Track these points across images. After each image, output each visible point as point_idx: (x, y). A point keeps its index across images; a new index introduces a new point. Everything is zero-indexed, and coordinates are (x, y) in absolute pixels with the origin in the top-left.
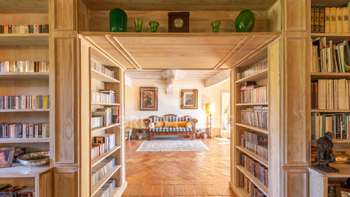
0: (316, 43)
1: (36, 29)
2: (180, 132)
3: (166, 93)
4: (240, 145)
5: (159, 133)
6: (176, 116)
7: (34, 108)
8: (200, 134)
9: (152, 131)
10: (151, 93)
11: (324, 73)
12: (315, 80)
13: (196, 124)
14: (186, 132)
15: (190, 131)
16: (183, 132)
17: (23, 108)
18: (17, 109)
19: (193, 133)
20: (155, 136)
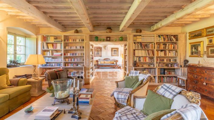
0: (134, 43)
1: (80, 40)
2: (111, 65)
3: (105, 49)
4: (125, 65)
5: (102, 66)
6: (109, 59)
7: (80, 55)
8: (119, 67)
9: (99, 65)
10: (99, 49)
11: (136, 49)
12: (134, 50)
13: (118, 62)
14: (113, 65)
15: (115, 65)
16: (112, 65)
17: (78, 56)
18: (77, 56)
19: (116, 66)
20: (101, 67)
